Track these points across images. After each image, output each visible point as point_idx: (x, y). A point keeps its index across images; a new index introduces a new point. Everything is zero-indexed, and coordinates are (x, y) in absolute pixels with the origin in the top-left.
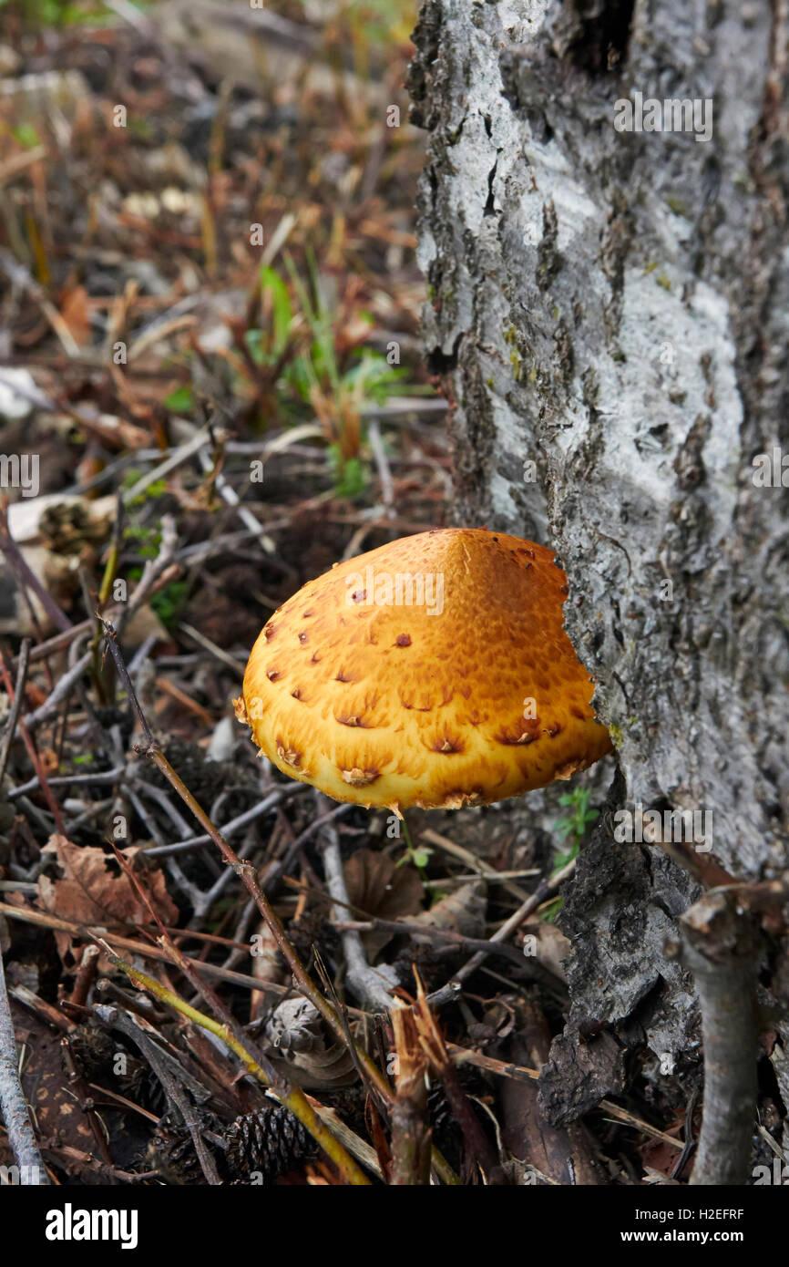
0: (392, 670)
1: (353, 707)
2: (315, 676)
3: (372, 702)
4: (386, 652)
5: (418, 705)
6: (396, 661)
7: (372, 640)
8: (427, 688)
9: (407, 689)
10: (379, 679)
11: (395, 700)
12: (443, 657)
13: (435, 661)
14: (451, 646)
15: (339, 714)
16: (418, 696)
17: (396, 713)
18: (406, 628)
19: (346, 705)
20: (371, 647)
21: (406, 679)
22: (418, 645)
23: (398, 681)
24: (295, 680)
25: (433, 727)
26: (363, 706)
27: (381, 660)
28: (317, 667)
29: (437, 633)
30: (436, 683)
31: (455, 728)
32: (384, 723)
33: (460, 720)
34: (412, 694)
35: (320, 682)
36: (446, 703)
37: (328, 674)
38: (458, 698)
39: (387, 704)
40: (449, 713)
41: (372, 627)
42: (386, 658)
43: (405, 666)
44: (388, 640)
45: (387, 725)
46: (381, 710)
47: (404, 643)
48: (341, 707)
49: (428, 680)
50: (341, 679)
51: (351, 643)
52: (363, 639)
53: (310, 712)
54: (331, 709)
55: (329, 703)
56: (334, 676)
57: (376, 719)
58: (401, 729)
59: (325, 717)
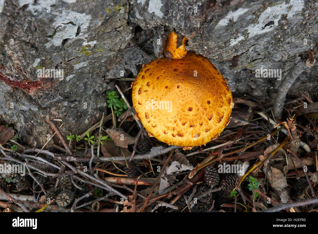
0: (214, 107)
1: (218, 118)
2: (206, 125)
3: (218, 114)
4: (210, 107)
5: (222, 104)
6: (212, 105)
7: (206, 109)
8: (219, 101)
9: (218, 105)
10: (214, 110)
11: (219, 109)
12: (214, 95)
13: (215, 97)
14: (212, 93)
15: (217, 122)
16: (220, 103)
17: (222, 110)
18: (206, 101)
19: (216, 120)
20: (207, 110)
21: (217, 105)
22: (210, 100)
23: (216, 107)
24: (203, 131)
25: (226, 103)
26: (218, 116)
27: (211, 109)
28: (203, 125)
29: (209, 94)
30: (219, 99)
31: (227, 98)
32: (223, 113)
33: (226, 97)
34: (220, 105)
35: (208, 125)
36: (222, 98)
37: (207, 122)
38: (222, 95)
39: (220, 111)
40: (224, 99)
41: (203, 108)
42: (211, 107)
43: (214, 104)
44: (207, 106)
45: (224, 112)
46: (221, 112)
47: (209, 102)
48: (216, 121)
49: (218, 100)
50: (210, 119)
51: (203, 114)
52: (204, 111)
53: (213, 129)
54: (215, 124)
55: (214, 124)
56: (208, 121)
57: (222, 114)
58: (225, 110)
59: (216, 126)
